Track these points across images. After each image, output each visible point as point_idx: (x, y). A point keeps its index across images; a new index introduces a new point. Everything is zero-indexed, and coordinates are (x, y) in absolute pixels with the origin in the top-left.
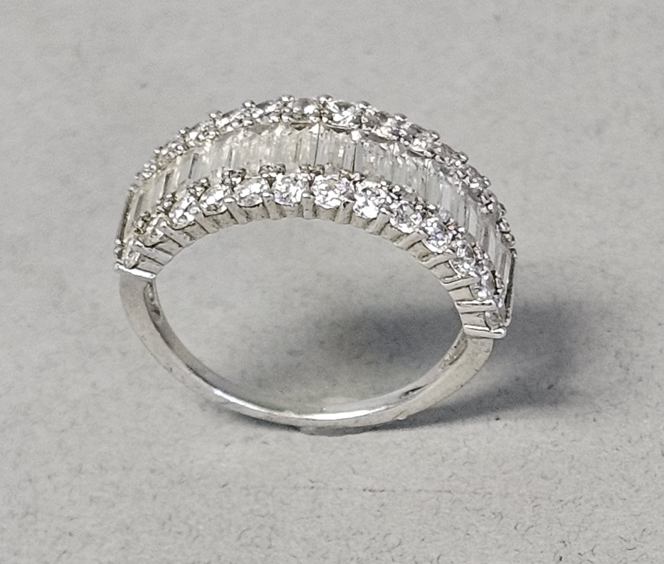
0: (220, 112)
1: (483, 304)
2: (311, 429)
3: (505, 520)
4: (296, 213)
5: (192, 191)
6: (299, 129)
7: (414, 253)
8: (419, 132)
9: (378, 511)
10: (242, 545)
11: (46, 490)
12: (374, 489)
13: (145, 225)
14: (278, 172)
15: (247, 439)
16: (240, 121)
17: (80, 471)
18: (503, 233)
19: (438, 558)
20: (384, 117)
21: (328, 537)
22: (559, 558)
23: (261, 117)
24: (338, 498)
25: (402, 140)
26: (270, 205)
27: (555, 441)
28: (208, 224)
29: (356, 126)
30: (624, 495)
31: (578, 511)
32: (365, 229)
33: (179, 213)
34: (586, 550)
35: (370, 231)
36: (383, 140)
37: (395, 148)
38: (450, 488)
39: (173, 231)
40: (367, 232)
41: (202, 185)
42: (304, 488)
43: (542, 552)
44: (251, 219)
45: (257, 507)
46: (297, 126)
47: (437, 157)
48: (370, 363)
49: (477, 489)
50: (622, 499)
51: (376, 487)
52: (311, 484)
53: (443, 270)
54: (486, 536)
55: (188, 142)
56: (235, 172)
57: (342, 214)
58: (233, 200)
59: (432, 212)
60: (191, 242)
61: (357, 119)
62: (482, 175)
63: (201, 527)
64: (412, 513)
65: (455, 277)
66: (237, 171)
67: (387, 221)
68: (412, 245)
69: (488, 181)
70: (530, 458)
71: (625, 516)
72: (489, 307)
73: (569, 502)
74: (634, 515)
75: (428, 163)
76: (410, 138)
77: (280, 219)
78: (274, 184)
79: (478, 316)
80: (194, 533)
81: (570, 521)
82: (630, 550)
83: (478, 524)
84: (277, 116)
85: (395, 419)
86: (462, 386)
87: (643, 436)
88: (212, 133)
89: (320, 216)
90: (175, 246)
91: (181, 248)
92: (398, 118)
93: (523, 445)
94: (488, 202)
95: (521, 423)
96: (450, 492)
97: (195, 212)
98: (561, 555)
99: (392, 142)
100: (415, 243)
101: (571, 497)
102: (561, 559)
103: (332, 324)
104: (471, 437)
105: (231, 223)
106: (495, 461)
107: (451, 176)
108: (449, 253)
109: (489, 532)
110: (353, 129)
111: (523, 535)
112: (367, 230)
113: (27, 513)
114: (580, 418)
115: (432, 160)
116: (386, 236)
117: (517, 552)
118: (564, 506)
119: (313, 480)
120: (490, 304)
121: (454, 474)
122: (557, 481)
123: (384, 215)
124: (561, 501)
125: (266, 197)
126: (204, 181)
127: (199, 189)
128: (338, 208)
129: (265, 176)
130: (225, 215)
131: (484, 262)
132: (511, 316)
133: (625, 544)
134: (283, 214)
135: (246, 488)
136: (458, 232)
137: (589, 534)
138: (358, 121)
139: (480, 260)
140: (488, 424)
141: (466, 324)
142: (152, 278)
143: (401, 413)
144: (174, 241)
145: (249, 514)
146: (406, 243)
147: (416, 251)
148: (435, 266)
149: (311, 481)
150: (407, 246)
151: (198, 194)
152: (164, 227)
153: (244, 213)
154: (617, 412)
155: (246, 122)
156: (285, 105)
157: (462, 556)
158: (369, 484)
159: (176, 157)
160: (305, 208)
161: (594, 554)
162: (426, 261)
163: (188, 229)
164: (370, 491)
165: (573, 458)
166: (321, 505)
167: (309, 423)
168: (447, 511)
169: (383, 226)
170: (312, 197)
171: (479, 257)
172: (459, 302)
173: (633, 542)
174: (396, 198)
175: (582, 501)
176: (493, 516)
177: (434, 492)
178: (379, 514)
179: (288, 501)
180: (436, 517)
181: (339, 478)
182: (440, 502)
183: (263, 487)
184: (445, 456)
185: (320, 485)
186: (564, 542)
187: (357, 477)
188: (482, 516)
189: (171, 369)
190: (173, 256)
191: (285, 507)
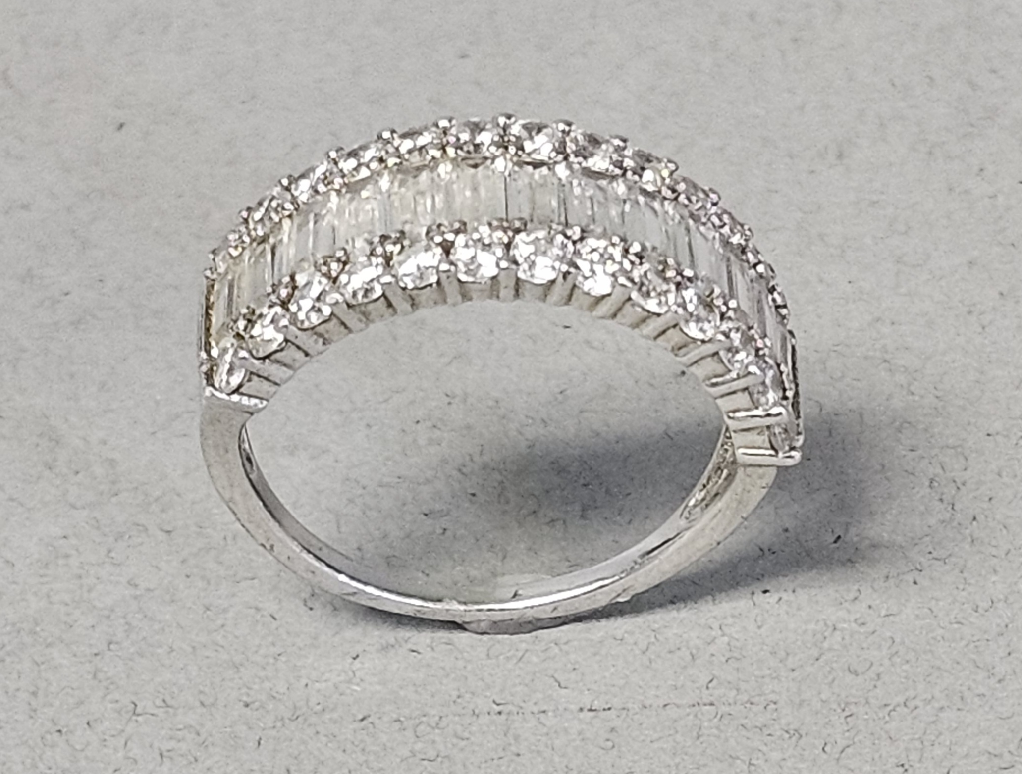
0: (342, 149)
1: (769, 415)
2: (482, 624)
3: (804, 739)
4: (487, 293)
5: (324, 269)
6: (475, 166)
7: (665, 344)
8: (649, 161)
9: (608, 740)
11: (88, 744)
12: (593, 708)
13: (250, 326)
14: (457, 232)
15: (386, 648)
16: (381, 160)
18: (777, 307)
20: (594, 141)
23: (410, 152)
24: (542, 724)
25: (629, 174)
26: (450, 283)
27: (860, 618)
28: (351, 319)
29: (561, 157)
30: (982, 690)
31: (915, 718)
32: (591, 311)
33: (306, 304)
35: (599, 314)
36: (600, 175)
37: (620, 188)
38: (712, 699)
39: (299, 333)
40: (595, 317)
41: (339, 260)
42: (488, 713)
44: (417, 307)
45: (419, 746)
46: (471, 162)
47: (682, 198)
49: (753, 697)
50: (979, 695)
51: (597, 704)
52: (498, 708)
53: (710, 367)
54: (780, 766)
55: (297, 197)
56: (390, 237)
57: (560, 290)
58: (392, 280)
59: (689, 279)
60: (324, 347)
61: (559, 147)
62: (741, 221)
64: (660, 738)
65: (728, 377)
66: (393, 236)
67: (626, 297)
68: (664, 332)
69: (749, 230)
70: (826, 645)
71: (988, 720)
72: (778, 418)
73: (898, 705)
74: (1001, 718)
75: (669, 207)
76: (639, 171)
77: (462, 303)
78: (452, 251)
79: (759, 434)
81: (906, 734)
82: (1005, 768)
83: (764, 748)
84: (439, 149)
85: (614, 601)
86: (719, 543)
87: (995, 600)
88: (338, 181)
89: (524, 296)
90: (300, 355)
91: (308, 358)
92: (617, 142)
93: (812, 626)
94: (756, 261)
95: (803, 596)
96: (712, 704)
97: (334, 301)
99: (614, 178)
100: (668, 329)
101: (900, 699)
103: (485, 467)
104: (730, 620)
105: (387, 315)
106: (774, 653)
107: (704, 224)
108: (719, 340)
109: (784, 759)
110: (556, 163)
111: (838, 759)
112: (594, 313)
114: (891, 581)
115: (674, 202)
116: (623, 321)
118: (892, 713)
119: (498, 701)
120: (780, 414)
121: (714, 676)
122: (874, 676)
123: (623, 289)
124: (886, 705)
125: (445, 272)
126: (340, 254)
127: (334, 266)
128: (553, 282)
129: (438, 239)
130: (379, 302)
131: (766, 351)
132: (803, 432)
133: (996, 761)
134: (465, 296)
136: (728, 309)
137: (938, 751)
138: (561, 150)
139: (762, 349)
140: (752, 599)
141: (739, 447)
142: (261, 405)
143: (624, 590)
144: (298, 347)
145: (410, 757)
146: (655, 329)
147: (668, 341)
148: (696, 362)
149: (496, 703)
150: (656, 333)
151: (334, 274)
152: (286, 327)
153: (408, 299)
154: (947, 567)
155: (391, 161)
156: (445, 132)
158: (587, 702)
159: (281, 220)
160: (502, 285)
162: (684, 355)
163: (321, 329)
164: (590, 710)
165: (894, 642)
166: (517, 738)
167: (482, 616)
169: (620, 304)
170: (514, 267)
171: (760, 344)
172: (731, 415)
173: (1007, 756)
174: (637, 261)
175: (917, 702)
176: (787, 736)
177: (689, 706)
178: (610, 744)
179: (466, 735)
180: (698, 743)
181: (539, 696)
182: (700, 719)
183: (424, 716)
184: (694, 651)
185: (510, 707)
186: (902, 765)
187: (563, 691)
188: (769, 735)
189: (272, 547)
190: (295, 370)
191: (463, 743)
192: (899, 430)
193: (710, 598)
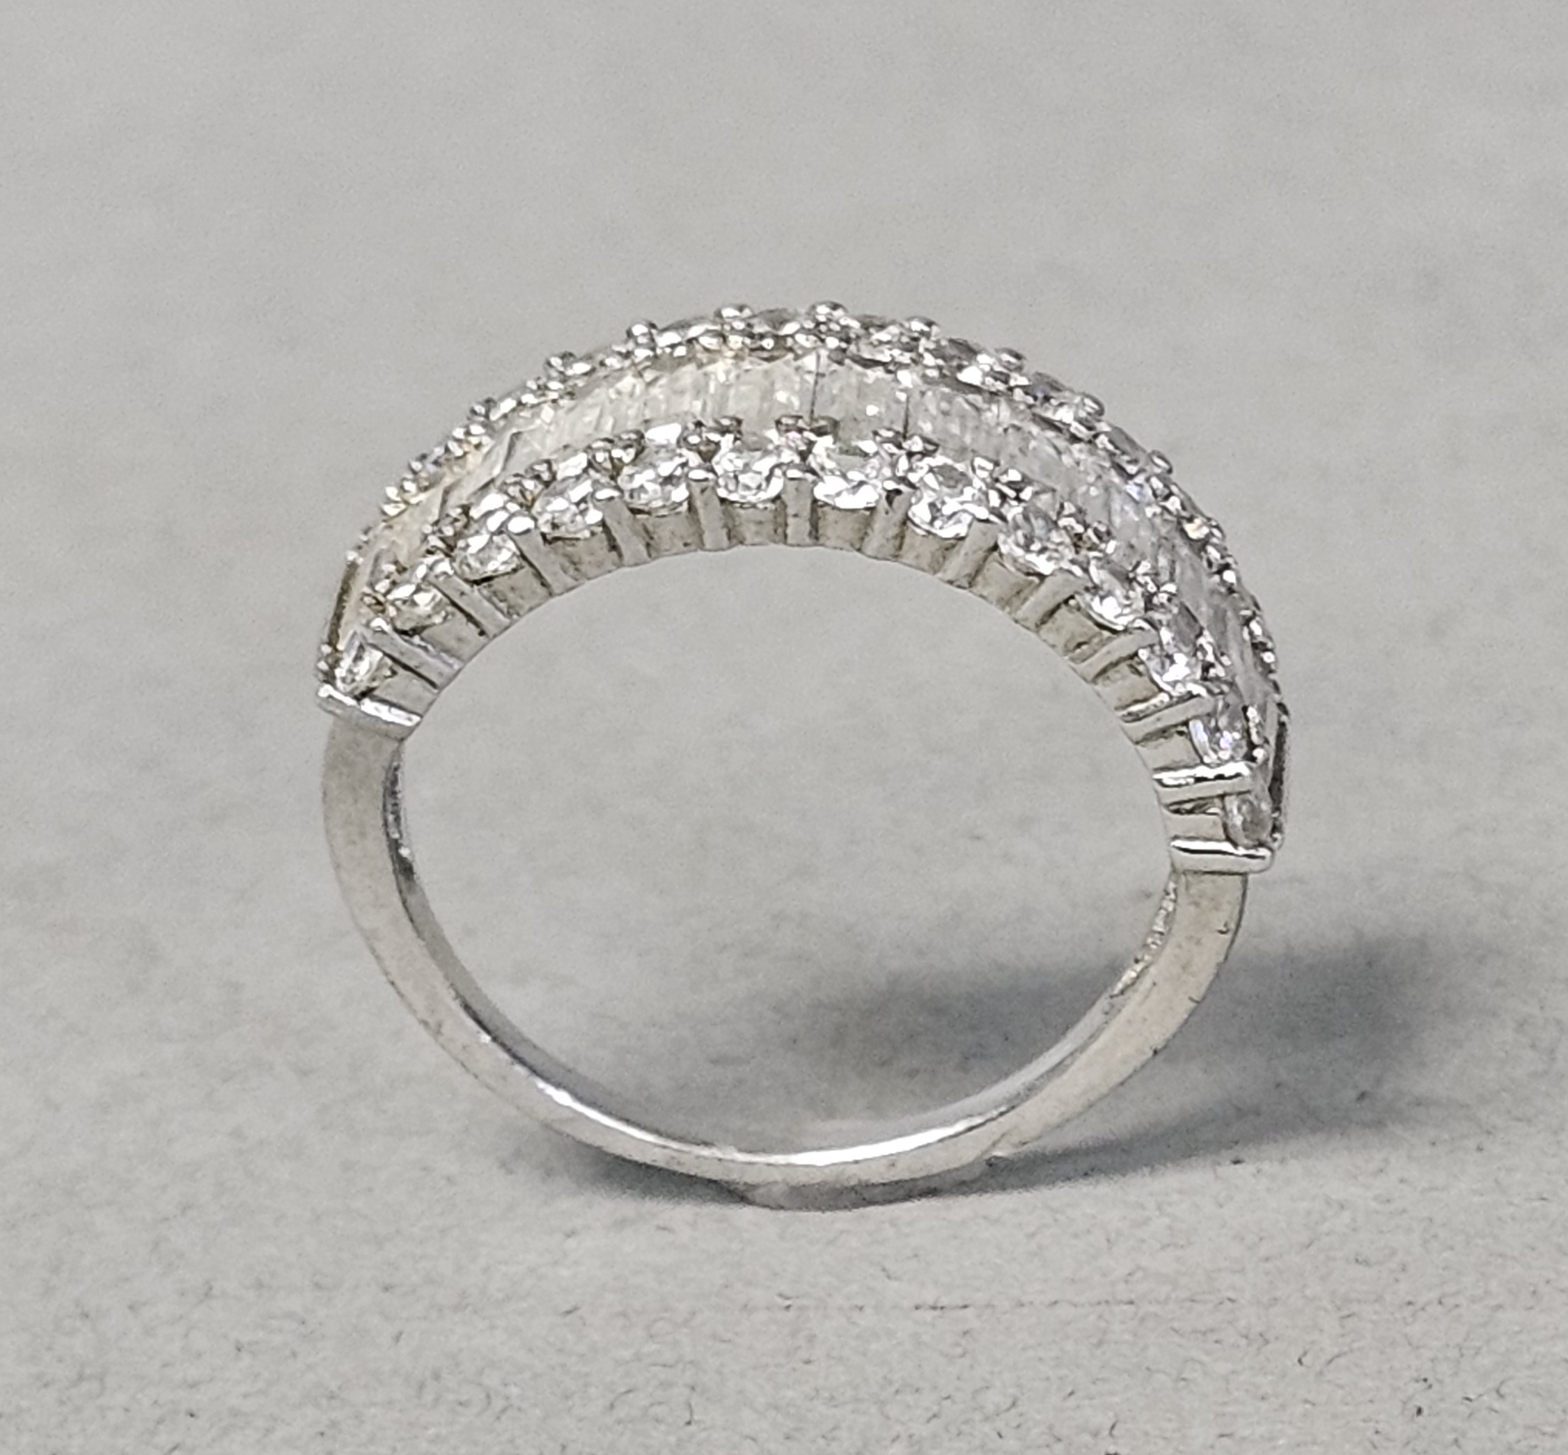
1: (1220, 777)
3: (1273, 1345)
5: (514, 490)
6: (769, 359)
7: (1053, 638)
8: (1056, 389)
9: (956, 1345)
10: (619, 1422)
12: (941, 1304)
14: (725, 431)
15: (621, 1224)
17: (208, 1294)
18: (1257, 646)
19: (1113, 1427)
20: (969, 349)
21: (832, 1398)
22: (1415, 1410)
23: (673, 345)
24: (854, 1323)
25: (1018, 394)
26: (707, 504)
27: (1383, 1194)
28: (549, 563)
29: (908, 357)
31: (1453, 1319)
32: (935, 570)
34: (1481, 1390)
35: (950, 575)
36: (973, 389)
37: (1003, 411)
38: (1131, 1295)
39: (466, 587)
40: (941, 580)
41: (537, 476)
42: (768, 1308)
43: (1371, 1401)
44: (657, 550)
45: (651, 1347)
46: (765, 355)
47: (1102, 440)
48: (913, 1073)
49: (1197, 1293)
51: (944, 1301)
52: (782, 1301)
53: (1123, 681)
54: (1227, 1381)
55: (495, 421)
56: (620, 440)
57: (883, 529)
58: (616, 494)
59: (1098, 535)
60: (509, 621)
61: (908, 343)
62: (1207, 514)
63: (514, 1391)
64: (1039, 1344)
65: (1155, 702)
66: (624, 437)
67: (991, 544)
68: (1052, 613)
69: (1218, 528)
70: (1325, 1227)
72: (1236, 781)
73: (1429, 1302)
75: (1081, 450)
77: (730, 547)
78: (715, 455)
80: (498, 1404)
81: (1437, 1338)
83: (1204, 1358)
84: (717, 338)
89: (826, 537)
90: (471, 632)
91: (482, 639)
92: (1005, 357)
93: (1305, 1204)
94: (1222, 564)
95: (1295, 1167)
96: (1131, 1303)
97: (521, 530)
98: (1419, 1404)
99: (994, 395)
100: (1057, 606)
101: (1434, 1295)
102: (1419, 1411)
104: (1175, 1197)
105: (608, 564)
106: (1240, 1238)
108: (1141, 628)
109: (1235, 1371)
110: (900, 366)
111: (1321, 1372)
112: (940, 574)
113: (81, 1378)
114: (1442, 1147)
115: (1089, 446)
116: (986, 591)
117: (1308, 1406)
118: (1419, 1312)
119: (787, 1292)
120: (1238, 775)
121: (1139, 1268)
122: (1397, 1266)
123: (984, 527)
124: (1410, 1303)
125: (698, 484)
126: (543, 468)
127: (530, 484)
128: (873, 509)
129: (694, 439)
130: (594, 539)
134: (734, 537)
135: (624, 1314)
136: (1160, 590)
137: (1486, 1360)
138: (910, 348)
139: (1213, 667)
140: (1215, 1170)
141: (1175, 837)
142: (409, 724)
144: (470, 618)
145: (631, 1361)
146: (1037, 607)
147: (1058, 630)
148: (1106, 671)
149: (781, 1295)
150: (1038, 617)
151: (529, 498)
152: (445, 574)
153: (641, 530)
154: (1533, 1129)
157: (1170, 1420)
158: (929, 1297)
160: (791, 511)
161: (1501, 1396)
162: (1085, 660)
163: (503, 584)
164: (934, 1308)
165: (1432, 1223)
166: (811, 1339)
167: (777, 1176)
168: (1127, 1337)
169: (980, 558)
170: (809, 477)
171: (1211, 659)
172: (1161, 775)
174: (1012, 494)
175: (1460, 1298)
176: (1243, 1342)
177: (1091, 1305)
178: (959, 1351)
179: (729, 1335)
180: (1098, 1352)
181: (855, 1287)
182: (1107, 1321)
183: (666, 1311)
184: (1113, 1236)
185: (805, 1302)
186: (1425, 1380)
187: (895, 1284)
188: (1217, 1342)
189: (440, 1025)
190: (464, 661)
191: (723, 1346)
192: (1481, 960)
193: (1146, 1170)
